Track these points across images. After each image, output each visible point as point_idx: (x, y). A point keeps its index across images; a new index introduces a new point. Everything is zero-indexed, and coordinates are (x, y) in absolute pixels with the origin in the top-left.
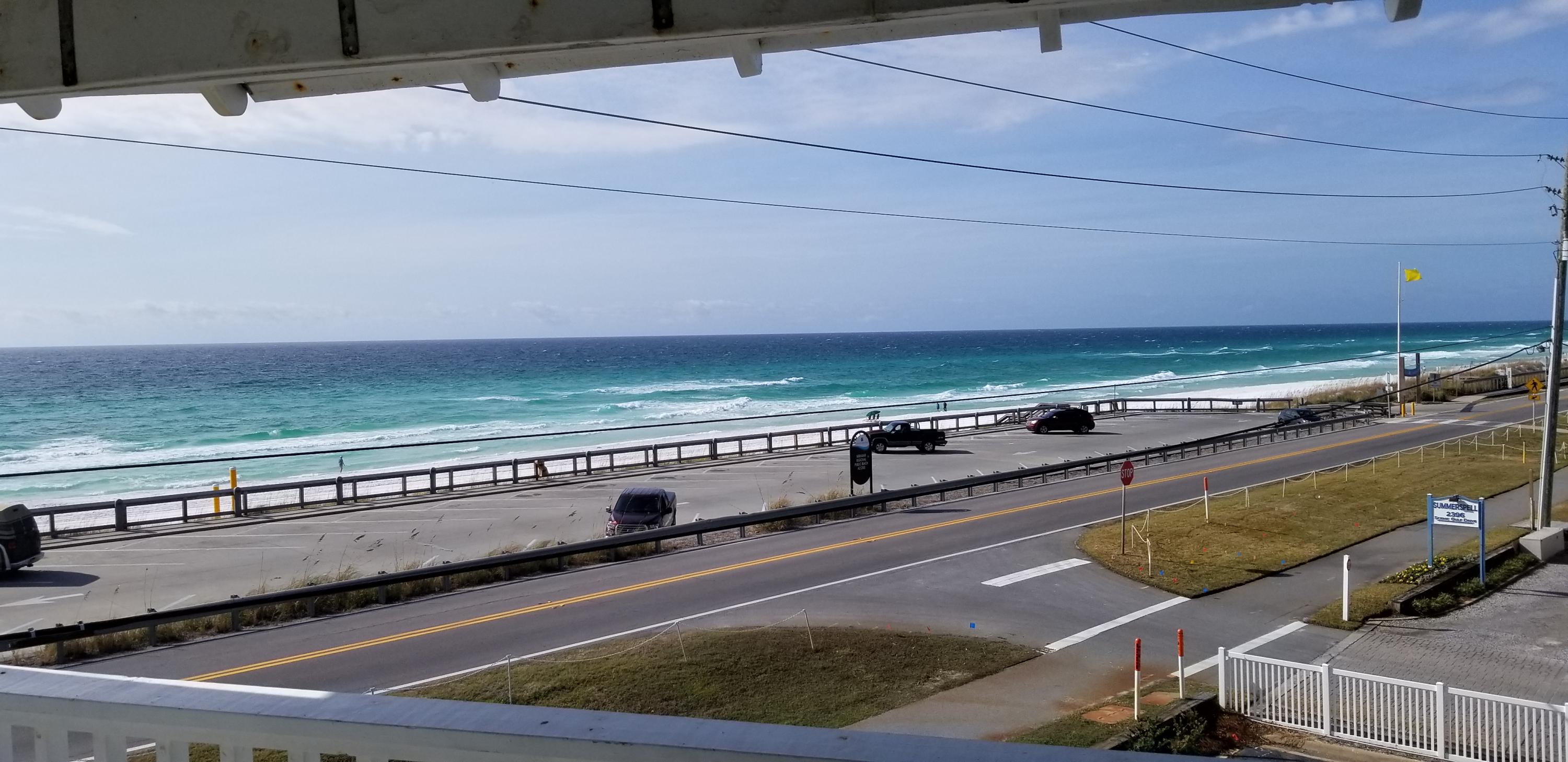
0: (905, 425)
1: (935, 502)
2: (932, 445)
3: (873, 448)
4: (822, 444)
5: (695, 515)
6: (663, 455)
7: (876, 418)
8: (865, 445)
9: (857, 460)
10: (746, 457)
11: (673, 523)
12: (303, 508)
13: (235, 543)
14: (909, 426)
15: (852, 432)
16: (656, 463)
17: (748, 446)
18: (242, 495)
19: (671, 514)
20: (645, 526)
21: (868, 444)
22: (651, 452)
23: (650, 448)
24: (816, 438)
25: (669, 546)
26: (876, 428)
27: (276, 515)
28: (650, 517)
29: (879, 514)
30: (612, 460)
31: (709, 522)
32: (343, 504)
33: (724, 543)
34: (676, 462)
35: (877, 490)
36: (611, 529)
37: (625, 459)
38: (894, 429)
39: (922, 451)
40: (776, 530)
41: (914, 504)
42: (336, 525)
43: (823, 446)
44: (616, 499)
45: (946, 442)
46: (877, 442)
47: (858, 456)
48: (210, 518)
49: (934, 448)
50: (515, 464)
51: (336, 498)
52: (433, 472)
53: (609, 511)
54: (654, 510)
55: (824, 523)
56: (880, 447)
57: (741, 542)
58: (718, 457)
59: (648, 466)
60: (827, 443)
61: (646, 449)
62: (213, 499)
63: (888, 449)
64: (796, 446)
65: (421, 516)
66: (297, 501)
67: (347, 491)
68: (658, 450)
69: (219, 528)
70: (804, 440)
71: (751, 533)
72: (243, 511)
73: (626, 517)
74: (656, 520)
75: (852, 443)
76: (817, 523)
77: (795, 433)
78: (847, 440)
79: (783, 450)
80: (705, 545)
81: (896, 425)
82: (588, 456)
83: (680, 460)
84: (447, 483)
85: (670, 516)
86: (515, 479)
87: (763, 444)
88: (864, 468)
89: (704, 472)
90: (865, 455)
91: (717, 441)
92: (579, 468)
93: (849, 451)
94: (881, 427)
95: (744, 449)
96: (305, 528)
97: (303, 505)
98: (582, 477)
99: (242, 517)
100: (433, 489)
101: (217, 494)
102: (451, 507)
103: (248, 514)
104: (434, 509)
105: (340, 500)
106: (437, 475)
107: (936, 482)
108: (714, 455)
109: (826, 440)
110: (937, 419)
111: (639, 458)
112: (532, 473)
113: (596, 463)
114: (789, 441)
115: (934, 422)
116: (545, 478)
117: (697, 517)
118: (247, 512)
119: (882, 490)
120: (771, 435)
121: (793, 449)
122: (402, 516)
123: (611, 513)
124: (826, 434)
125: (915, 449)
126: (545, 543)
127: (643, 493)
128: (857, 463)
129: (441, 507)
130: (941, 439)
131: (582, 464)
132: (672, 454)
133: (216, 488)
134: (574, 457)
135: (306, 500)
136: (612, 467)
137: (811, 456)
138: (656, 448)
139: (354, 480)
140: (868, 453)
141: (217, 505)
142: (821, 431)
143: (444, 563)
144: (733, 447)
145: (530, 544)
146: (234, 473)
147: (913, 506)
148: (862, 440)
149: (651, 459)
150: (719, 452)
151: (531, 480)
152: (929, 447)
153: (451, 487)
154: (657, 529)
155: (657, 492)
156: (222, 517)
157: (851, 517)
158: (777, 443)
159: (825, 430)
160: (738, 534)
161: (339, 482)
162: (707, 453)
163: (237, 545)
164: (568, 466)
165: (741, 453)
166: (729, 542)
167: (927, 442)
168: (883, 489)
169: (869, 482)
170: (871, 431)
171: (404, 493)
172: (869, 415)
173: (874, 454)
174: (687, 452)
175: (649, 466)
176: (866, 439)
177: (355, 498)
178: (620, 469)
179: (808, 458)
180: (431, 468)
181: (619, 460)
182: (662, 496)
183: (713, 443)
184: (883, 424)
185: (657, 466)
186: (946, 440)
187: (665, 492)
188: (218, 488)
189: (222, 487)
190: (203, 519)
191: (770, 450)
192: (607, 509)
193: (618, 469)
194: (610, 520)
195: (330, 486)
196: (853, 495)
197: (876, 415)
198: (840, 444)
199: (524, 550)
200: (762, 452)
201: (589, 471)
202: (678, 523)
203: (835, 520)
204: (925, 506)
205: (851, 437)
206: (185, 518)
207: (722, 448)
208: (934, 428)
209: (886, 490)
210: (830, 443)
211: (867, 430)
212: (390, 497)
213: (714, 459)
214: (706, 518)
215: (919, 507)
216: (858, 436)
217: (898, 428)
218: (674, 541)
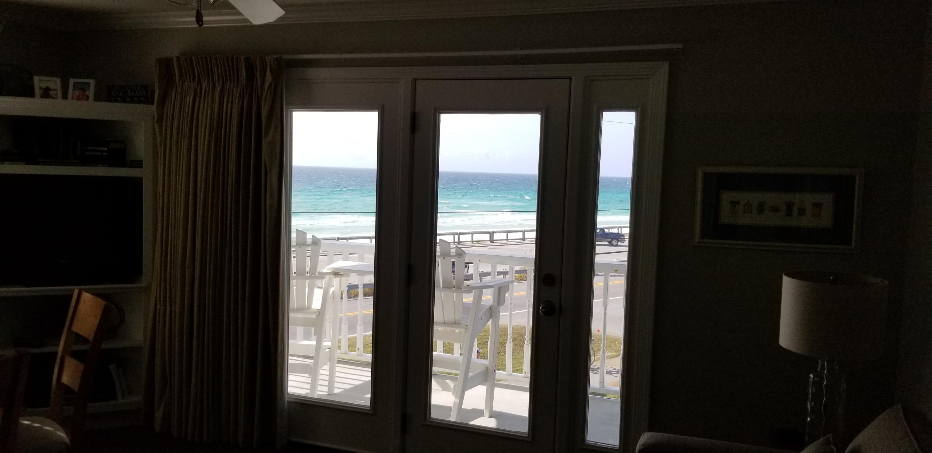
2: (616, 242)
6: (463, 238)
10: (510, 242)
17: (511, 236)
22: (456, 236)
34: (470, 243)
58: (494, 241)
59: (454, 244)
61: (454, 234)
68: (461, 235)
83: (472, 241)
87: (520, 235)
89: (487, 249)
91: (494, 232)
95: (509, 237)
108: (492, 240)
111: (450, 239)
120: (525, 231)
125: (607, 243)
132: (468, 238)
138: (459, 234)
144: (503, 236)
149: (456, 240)
150: (494, 239)
158: (528, 236)
162: (488, 239)
165: (507, 239)
167: (614, 241)
174: (477, 237)
175: (455, 244)
183: (492, 234)
191: (524, 239)
200: (519, 241)
207: (496, 236)
208: (619, 232)
213: (492, 242)
218: (467, 282)
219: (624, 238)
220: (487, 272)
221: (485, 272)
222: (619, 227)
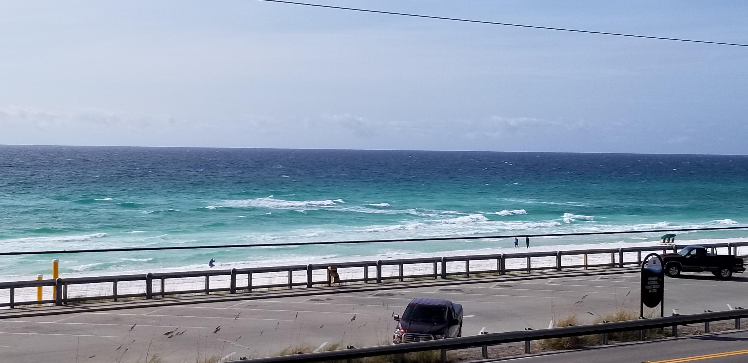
0: (701, 250)
1: (729, 329)
2: (729, 272)
3: (666, 272)
4: (613, 265)
5: (482, 328)
6: (452, 267)
7: (671, 241)
8: (658, 267)
9: (649, 283)
10: (534, 274)
11: (459, 335)
12: (116, 300)
13: (56, 330)
14: (706, 251)
15: (644, 254)
16: (444, 275)
17: (536, 263)
18: (63, 286)
19: (458, 326)
20: (432, 336)
21: (660, 267)
22: (439, 264)
23: (439, 260)
24: (606, 259)
25: (454, 356)
26: (672, 252)
27: (92, 306)
28: (437, 327)
29: (669, 338)
30: (401, 270)
31: (495, 335)
32: (152, 299)
33: (507, 357)
34: (465, 275)
35: (667, 314)
36: (398, 337)
37: (414, 269)
38: (689, 254)
39: (718, 277)
40: (562, 347)
41: (707, 330)
42: (145, 318)
43: (614, 267)
44: (404, 308)
45: (745, 269)
46: (669, 267)
47: (650, 279)
48: (33, 305)
49: (731, 274)
50: (310, 269)
51: (146, 292)
52: (234, 273)
53: (397, 319)
54: (441, 321)
55: (612, 344)
56: (674, 271)
57: (527, 358)
58: (506, 273)
59: (436, 278)
60: (618, 264)
61: (435, 261)
62: (37, 288)
63: (682, 273)
64: (586, 266)
65: (221, 314)
66: (111, 293)
67: (156, 287)
68: (447, 263)
69: (41, 315)
70: (593, 260)
71: (536, 349)
72: (63, 301)
73: (414, 326)
74: (442, 331)
75: (643, 266)
76: (604, 344)
77: (586, 252)
78: (639, 262)
79: (572, 269)
80: (490, 358)
81: (691, 248)
82: (379, 265)
83: (468, 273)
84: (246, 284)
85: (456, 328)
86: (310, 284)
87: (552, 262)
88: (655, 291)
89: (492, 286)
90: (657, 278)
91: (506, 256)
92: (369, 276)
93: (640, 273)
94: (675, 251)
95: (532, 266)
96: (117, 319)
97: (116, 297)
98: (373, 285)
99: (62, 305)
100: (233, 289)
101: (40, 284)
102: (250, 306)
103: (68, 303)
104: (235, 307)
105: (149, 295)
106: (238, 276)
107: (731, 309)
108: (502, 271)
109: (617, 261)
110: (736, 245)
111: (428, 269)
112: (325, 279)
113: (387, 271)
114: (579, 260)
115: (732, 248)
116: (338, 284)
117: (483, 330)
118: (67, 302)
119: (673, 314)
120: (561, 253)
121: (583, 268)
122: (205, 313)
123: (399, 321)
124: (617, 255)
125: (710, 274)
126: (334, 347)
127: (431, 304)
128: (648, 285)
129: (241, 306)
130: (739, 266)
131: (372, 273)
132: (460, 267)
133: (40, 278)
134: (366, 265)
135: (119, 293)
136: (401, 277)
137: (601, 276)
138: (445, 260)
139: (163, 277)
140: (660, 276)
141: (40, 294)
142: (613, 252)
143: (241, 359)
144: (521, 264)
145: (322, 346)
146: (56, 264)
147: (706, 332)
148: (654, 263)
149: (439, 271)
150: (507, 268)
151: (324, 285)
152: (725, 273)
153: (250, 288)
154: (443, 339)
155: (444, 304)
156: (43, 305)
157: (639, 340)
158: (566, 261)
159: (617, 251)
160: (522, 350)
161: (149, 278)
162: (495, 268)
163: (56, 331)
164: (359, 273)
165: (529, 269)
166: (514, 357)
167: (724, 268)
168: (675, 313)
169: (659, 306)
170: (665, 255)
171: (207, 291)
172: (664, 238)
173: (666, 278)
174: (475, 266)
175: (438, 277)
176: (659, 262)
177: (163, 294)
178: (410, 279)
179: (597, 279)
180: (232, 269)
181: (409, 270)
182: (449, 307)
183: (502, 259)
184: (678, 247)
185: (445, 278)
186: (744, 267)
187: (452, 304)
188: (42, 278)
189: (45, 278)
190: (27, 306)
191: (559, 268)
192: (395, 317)
193: (407, 279)
194: (398, 328)
195: (140, 281)
196: (644, 318)
197: (671, 239)
198: (632, 265)
199: (315, 352)
200: (551, 270)
201: (379, 279)
202: (464, 335)
203: (623, 341)
204: (718, 333)
205: (642, 260)
206: (12, 305)
207: (510, 264)
208: (732, 254)
209: (677, 315)
210: (621, 264)
211: (660, 253)
212: (194, 294)
213: (502, 275)
214: (492, 331)
215: (712, 334)
216: (650, 258)
217: (694, 252)
218: (459, 352)
219: (743, 265)
220: (496, 334)
221: (491, 333)
222: (731, 245)
